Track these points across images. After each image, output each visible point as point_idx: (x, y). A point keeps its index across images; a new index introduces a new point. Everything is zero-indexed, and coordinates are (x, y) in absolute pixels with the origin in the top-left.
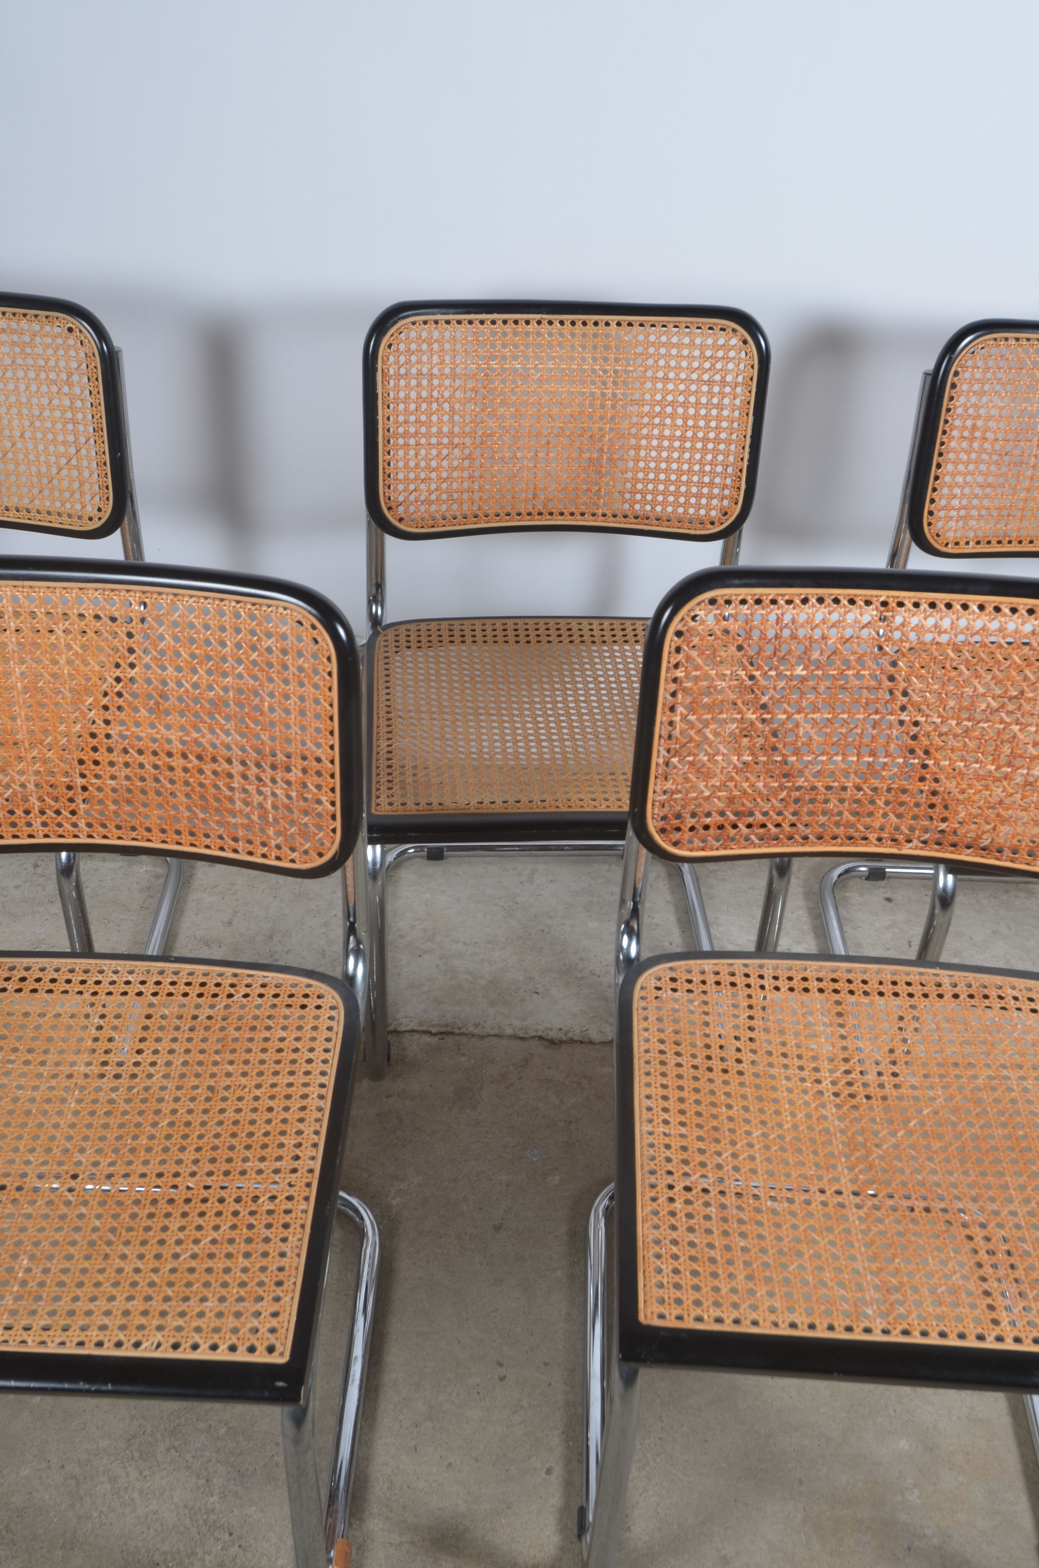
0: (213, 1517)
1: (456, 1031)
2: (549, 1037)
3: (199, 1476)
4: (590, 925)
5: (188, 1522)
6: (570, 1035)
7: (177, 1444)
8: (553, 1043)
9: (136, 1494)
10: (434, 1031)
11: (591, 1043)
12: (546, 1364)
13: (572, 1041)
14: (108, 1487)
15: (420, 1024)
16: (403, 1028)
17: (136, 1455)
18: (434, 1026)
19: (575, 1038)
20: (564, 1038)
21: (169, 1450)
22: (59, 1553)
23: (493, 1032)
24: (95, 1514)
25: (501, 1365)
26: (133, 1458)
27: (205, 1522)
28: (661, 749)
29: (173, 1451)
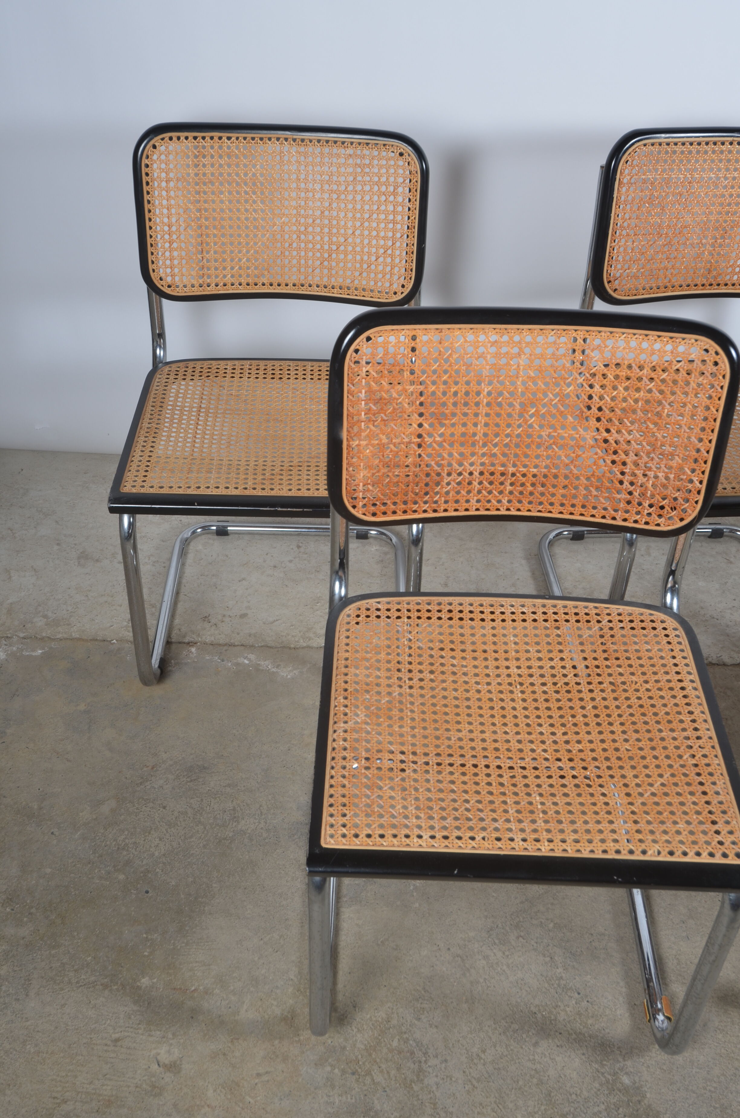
0: (563, 982)
3: (544, 956)
4: (700, 584)
5: (546, 985)
7: (522, 934)
9: (505, 967)
11: (724, 665)
14: (484, 962)
17: (497, 941)
19: (714, 662)
21: (518, 938)
22: (465, 1006)
24: (481, 980)
26: (495, 944)
27: (559, 985)
29: (521, 939)
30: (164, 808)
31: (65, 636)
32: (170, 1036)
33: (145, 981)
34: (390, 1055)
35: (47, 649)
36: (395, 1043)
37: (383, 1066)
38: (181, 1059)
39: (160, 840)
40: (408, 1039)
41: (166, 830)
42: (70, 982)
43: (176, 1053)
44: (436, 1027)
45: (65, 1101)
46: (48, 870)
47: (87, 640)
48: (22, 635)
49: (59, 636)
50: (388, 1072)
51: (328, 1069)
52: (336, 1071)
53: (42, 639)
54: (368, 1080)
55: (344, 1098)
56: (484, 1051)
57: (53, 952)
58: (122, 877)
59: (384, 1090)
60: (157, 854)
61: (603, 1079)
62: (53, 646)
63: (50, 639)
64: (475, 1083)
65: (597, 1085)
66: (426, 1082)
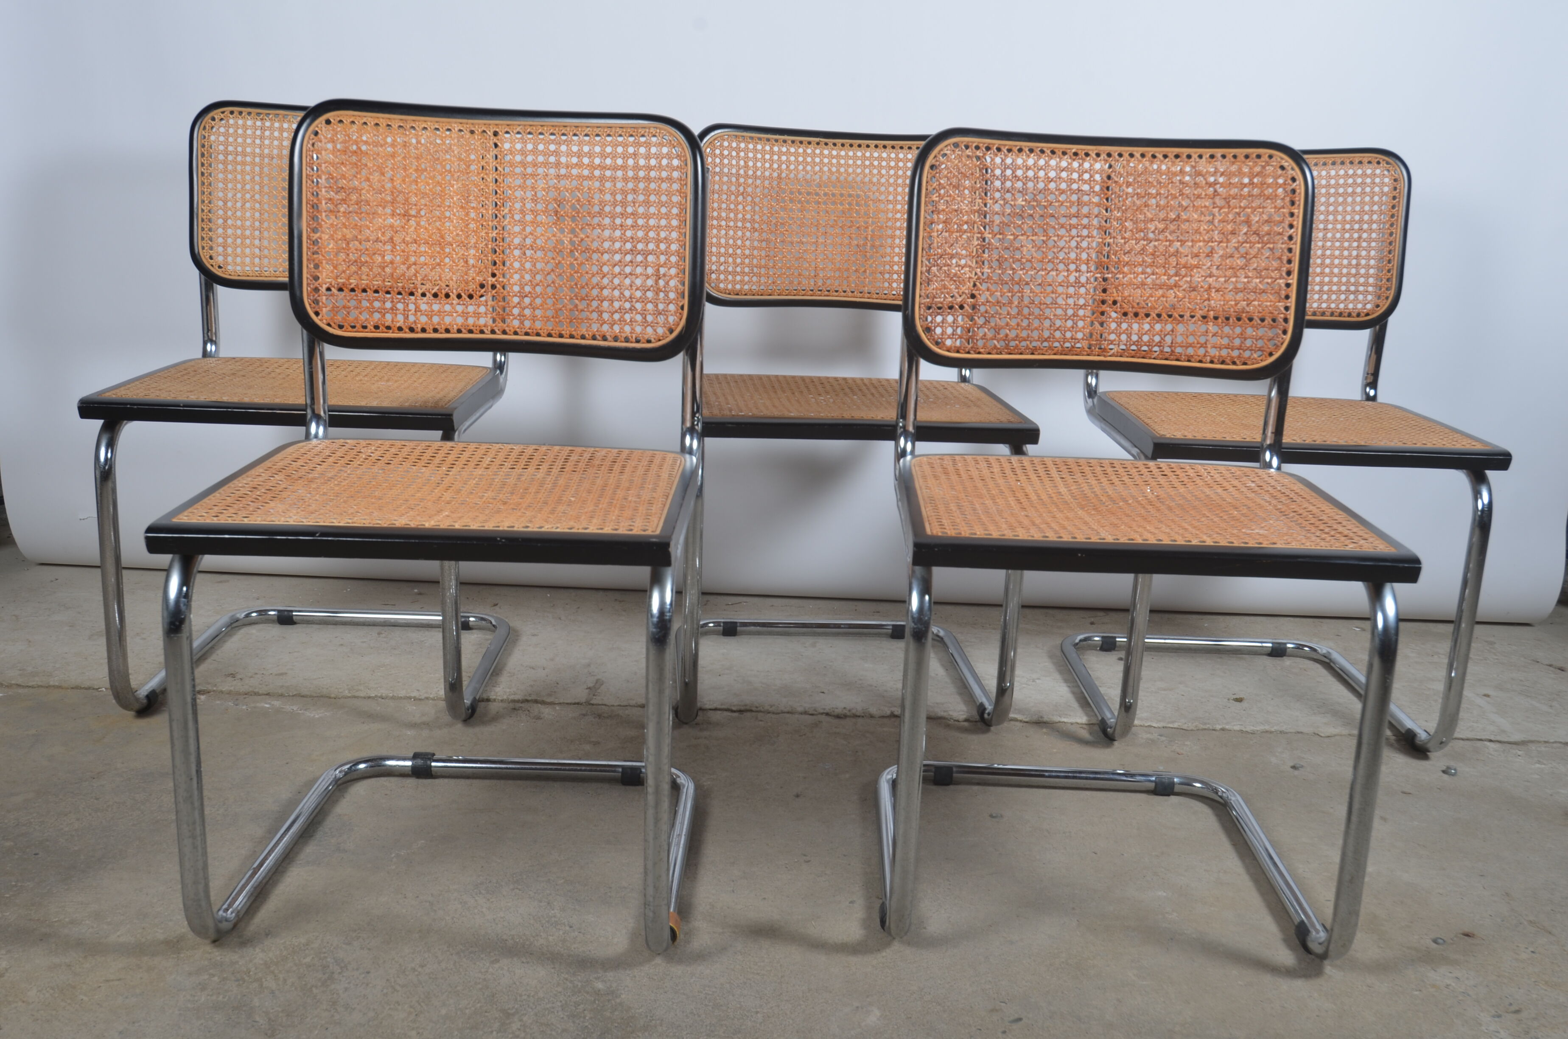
0: (553, 919)
1: (754, 709)
2: (835, 714)
3: (540, 901)
5: (532, 921)
6: (854, 711)
7: (520, 886)
8: (838, 717)
9: (484, 909)
10: (734, 709)
12: (845, 856)
13: (855, 716)
14: (459, 906)
15: (722, 705)
16: (707, 707)
17: (483, 892)
18: (734, 706)
19: (858, 713)
20: (848, 714)
21: (513, 889)
22: (416, 935)
23: (786, 710)
24: (448, 918)
25: (805, 855)
26: (480, 893)
27: (548, 921)
28: (924, 260)
29: (516, 890)
30: (97, 799)
31: (40, 683)
34: (295, 968)
35: (10, 693)
37: (281, 975)
38: (7, 970)
39: (78, 820)
40: (326, 957)
41: (90, 814)
44: (369, 949)
47: (68, 689)
49: (33, 684)
50: (285, 980)
51: (206, 977)
52: (216, 979)
53: (10, 686)
54: (256, 985)
55: (214, 997)
56: (422, 966)
58: (8, 844)
59: (273, 992)
60: (67, 829)
61: (570, 985)
62: (21, 691)
63: (19, 686)
64: (398, 988)
65: (560, 989)
66: (333, 986)
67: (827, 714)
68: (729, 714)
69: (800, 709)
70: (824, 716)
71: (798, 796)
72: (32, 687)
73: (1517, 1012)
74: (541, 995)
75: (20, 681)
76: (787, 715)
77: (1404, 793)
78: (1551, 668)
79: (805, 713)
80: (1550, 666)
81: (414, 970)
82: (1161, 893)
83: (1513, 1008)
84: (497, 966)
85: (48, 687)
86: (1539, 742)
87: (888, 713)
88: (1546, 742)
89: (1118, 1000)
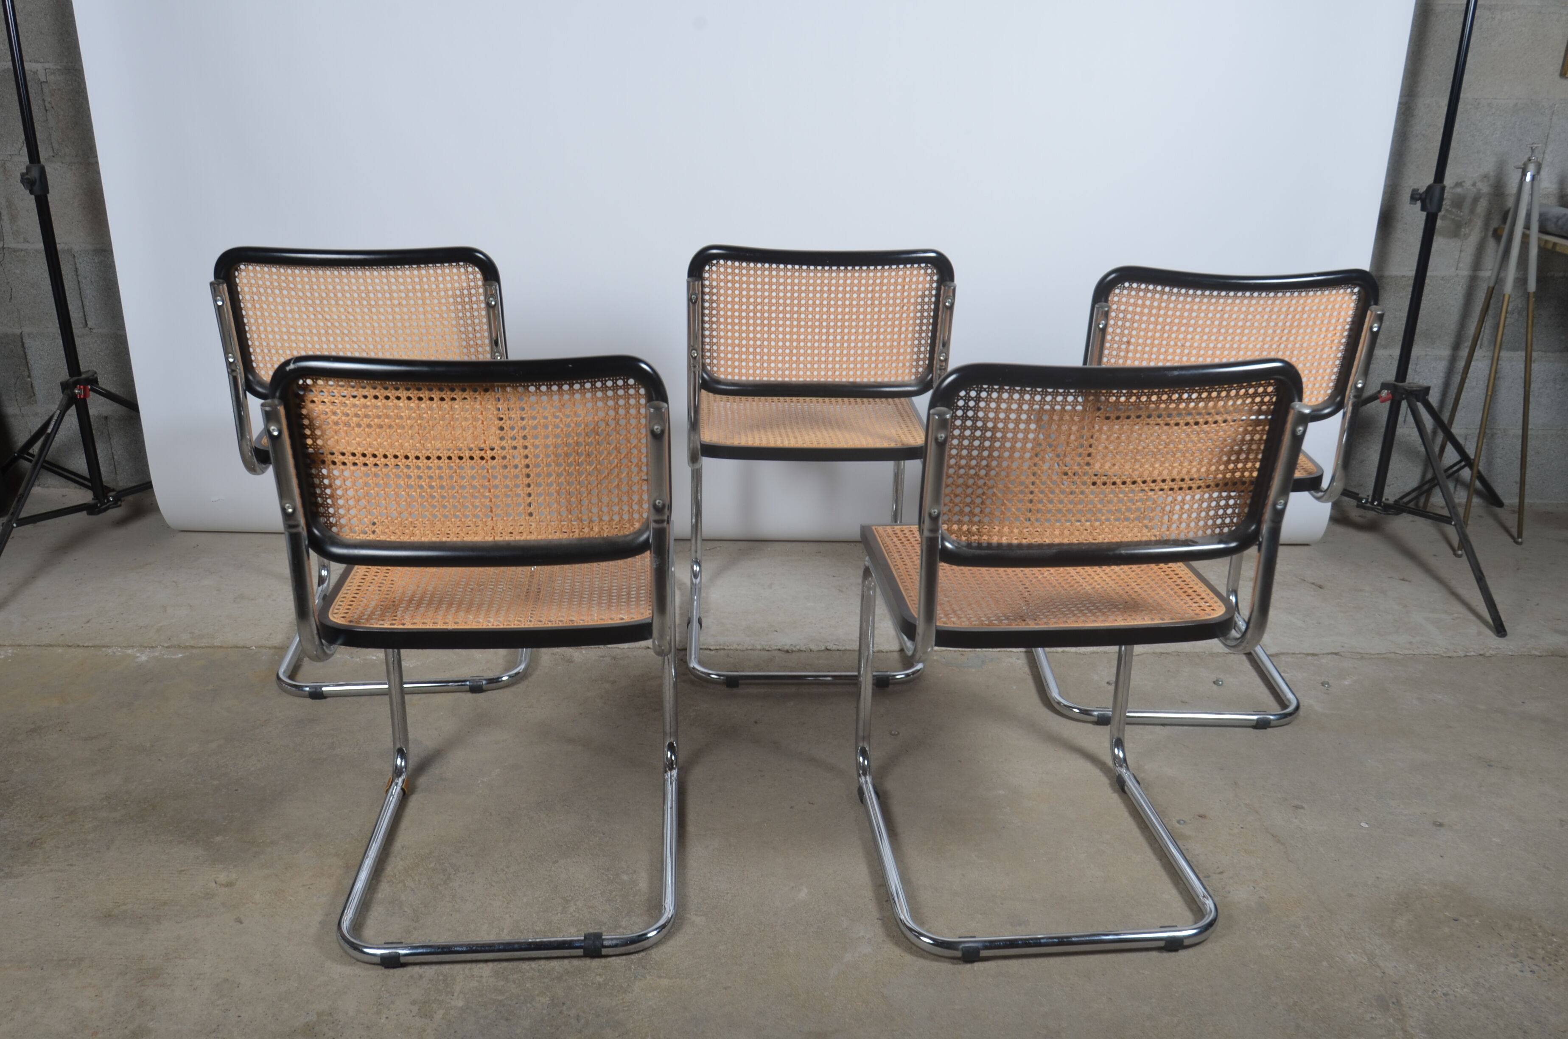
13: (800, 651)
19: (802, 649)
30: (268, 743)
32: (231, 867)
33: (219, 839)
35: (187, 653)
36: (432, 865)
37: (417, 878)
38: (237, 879)
39: (259, 761)
41: (266, 755)
42: (150, 841)
43: (234, 876)
45: (125, 904)
46: (149, 781)
47: (227, 648)
48: (166, 645)
49: (203, 645)
50: (419, 881)
53: (186, 647)
54: (401, 885)
56: (508, 867)
57: (139, 825)
58: (215, 782)
59: (413, 890)
60: (253, 769)
61: (606, 878)
62: (194, 651)
63: (192, 647)
64: (494, 884)
65: (599, 881)
66: (451, 885)
67: (779, 650)
68: (708, 652)
69: (759, 647)
70: (777, 652)
71: (756, 722)
72: (202, 648)
73: (1221, 873)
74: (587, 885)
75: (192, 643)
76: (750, 652)
77: (1182, 702)
78: (1313, 586)
79: (764, 650)
80: (1313, 584)
81: (503, 870)
82: (1001, 792)
83: (1219, 870)
84: (556, 865)
85: (214, 647)
86: (1288, 654)
87: (823, 648)
88: (1293, 654)
89: (963, 875)
